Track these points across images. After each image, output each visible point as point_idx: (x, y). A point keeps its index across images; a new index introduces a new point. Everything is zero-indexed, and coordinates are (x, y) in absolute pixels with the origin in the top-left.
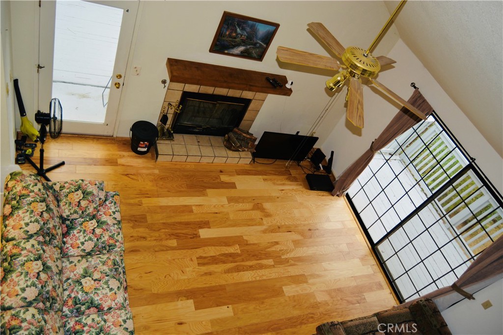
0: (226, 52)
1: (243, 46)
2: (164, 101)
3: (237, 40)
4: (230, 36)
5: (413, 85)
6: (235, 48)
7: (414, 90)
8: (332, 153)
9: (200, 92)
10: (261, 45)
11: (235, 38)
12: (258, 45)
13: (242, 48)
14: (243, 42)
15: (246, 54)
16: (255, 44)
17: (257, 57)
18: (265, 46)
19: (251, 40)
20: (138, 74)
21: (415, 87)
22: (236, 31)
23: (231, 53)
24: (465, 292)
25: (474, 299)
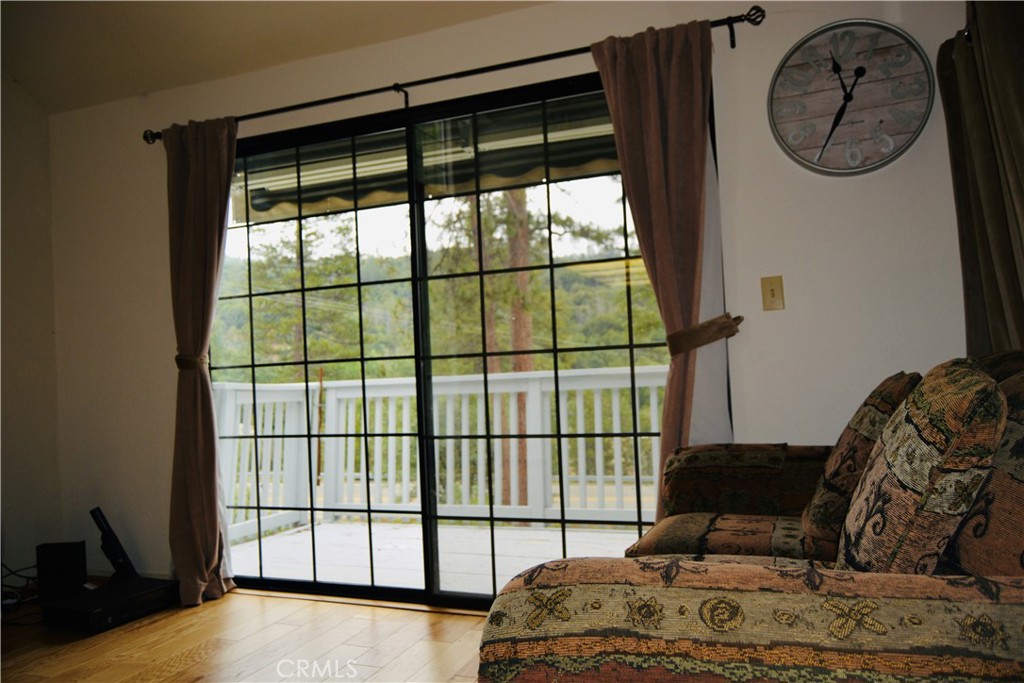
5: (150, 137)
7: (159, 143)
8: (97, 513)
24: (711, 324)
25: (739, 319)
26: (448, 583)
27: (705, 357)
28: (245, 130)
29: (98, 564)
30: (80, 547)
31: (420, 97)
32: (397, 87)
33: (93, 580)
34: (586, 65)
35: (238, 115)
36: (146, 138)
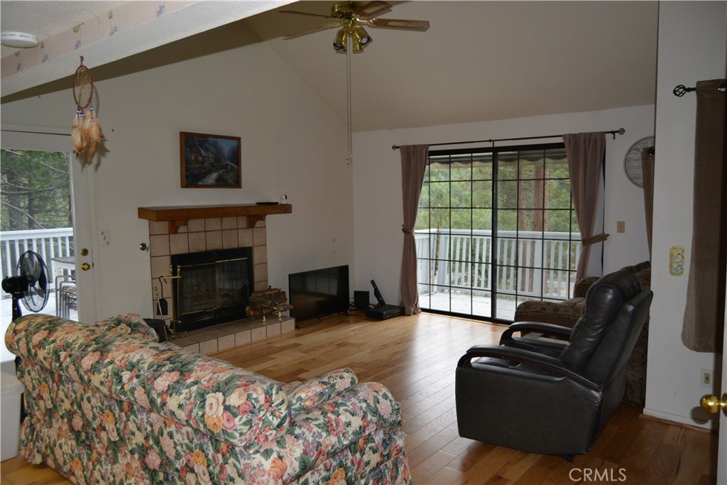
0: (200, 183)
1: (215, 171)
2: (152, 279)
3: (206, 165)
4: (196, 160)
5: (395, 147)
6: (208, 177)
7: (398, 150)
8: (373, 282)
9: (191, 251)
10: (232, 167)
11: (203, 163)
12: (229, 167)
13: (215, 175)
14: (214, 167)
15: (222, 183)
16: (226, 167)
17: (234, 184)
18: (236, 167)
19: (220, 162)
20: (108, 243)
21: (398, 147)
22: (201, 155)
23: (206, 183)
24: (597, 236)
25: (608, 235)
26: (499, 316)
27: (595, 248)
28: (431, 148)
29: (373, 300)
30: (367, 293)
31: (497, 144)
32: (490, 141)
33: (372, 305)
34: (560, 140)
35: (430, 143)
36: (393, 148)
